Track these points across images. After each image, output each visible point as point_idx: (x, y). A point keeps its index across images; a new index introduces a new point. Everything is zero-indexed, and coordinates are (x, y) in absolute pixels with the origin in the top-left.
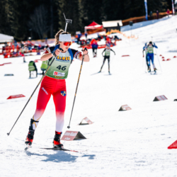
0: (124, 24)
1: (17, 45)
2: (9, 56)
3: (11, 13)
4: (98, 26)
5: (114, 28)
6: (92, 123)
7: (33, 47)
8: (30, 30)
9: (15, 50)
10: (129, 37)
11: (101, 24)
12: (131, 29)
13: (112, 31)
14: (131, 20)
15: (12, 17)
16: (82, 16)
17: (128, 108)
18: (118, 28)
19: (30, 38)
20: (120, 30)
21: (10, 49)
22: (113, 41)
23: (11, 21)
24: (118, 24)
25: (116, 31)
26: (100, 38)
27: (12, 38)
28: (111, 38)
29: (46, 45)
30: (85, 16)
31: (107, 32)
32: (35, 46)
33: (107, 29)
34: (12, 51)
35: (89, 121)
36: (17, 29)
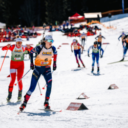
0: (103, 16)
1: (9, 32)
2: (2, 41)
3: (3, 3)
4: (80, 17)
5: (94, 19)
6: (88, 98)
7: (23, 34)
8: (20, 18)
9: (7, 36)
10: (108, 28)
11: (83, 15)
12: (110, 20)
13: (93, 21)
14: (109, 12)
15: (4, 7)
16: (66, 7)
17: (116, 87)
18: (98, 19)
19: (20, 26)
20: (99, 21)
21: (3, 35)
22: (94, 31)
23: (3, 10)
24: (98, 16)
25: (96, 21)
26: (82, 28)
27: (4, 25)
28: (92, 28)
29: (34, 32)
30: (68, 8)
31: (88, 22)
32: (25, 33)
33: (89, 20)
34: (4, 36)
35: (86, 96)
36: (8, 17)
